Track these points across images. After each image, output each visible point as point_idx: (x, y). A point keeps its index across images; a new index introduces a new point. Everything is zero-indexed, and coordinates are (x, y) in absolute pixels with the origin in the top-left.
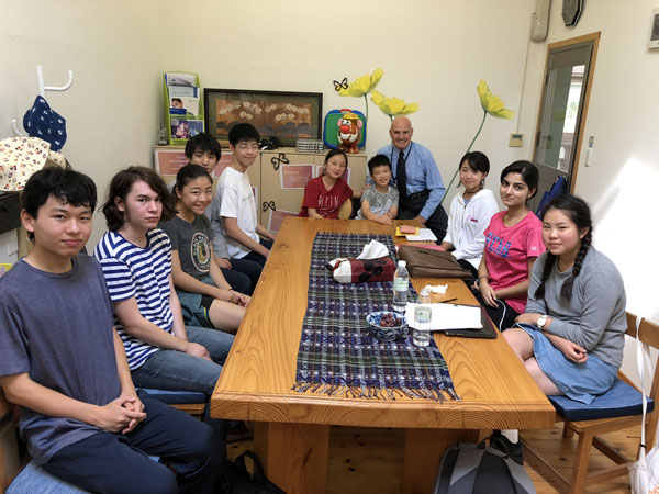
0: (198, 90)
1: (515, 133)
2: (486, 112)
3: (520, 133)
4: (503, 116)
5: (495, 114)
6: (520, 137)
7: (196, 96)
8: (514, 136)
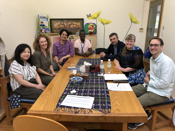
0: (48, 19)
1: (141, 28)
2: (132, 22)
3: (142, 28)
4: (137, 23)
5: (135, 22)
6: (142, 29)
7: (47, 21)
8: (141, 29)
